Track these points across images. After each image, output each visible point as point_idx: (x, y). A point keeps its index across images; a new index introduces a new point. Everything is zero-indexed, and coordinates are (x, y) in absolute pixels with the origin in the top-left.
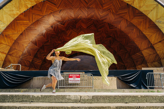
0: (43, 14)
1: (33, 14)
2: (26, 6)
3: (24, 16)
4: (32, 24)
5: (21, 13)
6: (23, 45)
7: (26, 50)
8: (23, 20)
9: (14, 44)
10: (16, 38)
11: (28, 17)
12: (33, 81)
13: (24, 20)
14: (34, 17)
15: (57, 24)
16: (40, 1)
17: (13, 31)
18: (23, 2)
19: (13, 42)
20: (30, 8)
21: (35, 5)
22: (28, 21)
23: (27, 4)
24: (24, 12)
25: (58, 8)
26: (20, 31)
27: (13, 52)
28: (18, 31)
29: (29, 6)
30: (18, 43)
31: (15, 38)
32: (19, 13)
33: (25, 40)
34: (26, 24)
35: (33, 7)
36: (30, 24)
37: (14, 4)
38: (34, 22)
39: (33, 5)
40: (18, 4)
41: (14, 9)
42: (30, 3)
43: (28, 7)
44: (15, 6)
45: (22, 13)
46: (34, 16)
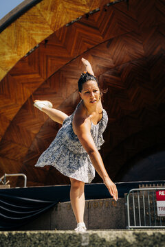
0: (70, 53)
1: (47, 56)
2: (31, 40)
3: (29, 64)
4: (46, 81)
5: (22, 57)
6: (29, 132)
7: (35, 142)
8: (26, 74)
9: (9, 129)
10: (13, 115)
11: (36, 66)
12: (59, 212)
13: (29, 74)
14: (50, 64)
15: (104, 77)
16: (62, 25)
17: (6, 100)
18: (26, 33)
19: (8, 125)
20: (40, 44)
21: (51, 35)
22: (37, 76)
23: (34, 36)
24: (28, 54)
25: (103, 36)
26: (20, 99)
27: (8, 149)
28: (16, 100)
29: (39, 39)
30: (18, 126)
31: (11, 117)
32: (18, 58)
33: (33, 120)
34: (33, 83)
35: (46, 41)
36: (42, 80)
37: (6, 38)
38: (50, 75)
39: (46, 37)
40: (14, 38)
41: (6, 50)
42: (40, 32)
43: (36, 43)
44: (8, 44)
45: (24, 57)
46: (49, 61)
